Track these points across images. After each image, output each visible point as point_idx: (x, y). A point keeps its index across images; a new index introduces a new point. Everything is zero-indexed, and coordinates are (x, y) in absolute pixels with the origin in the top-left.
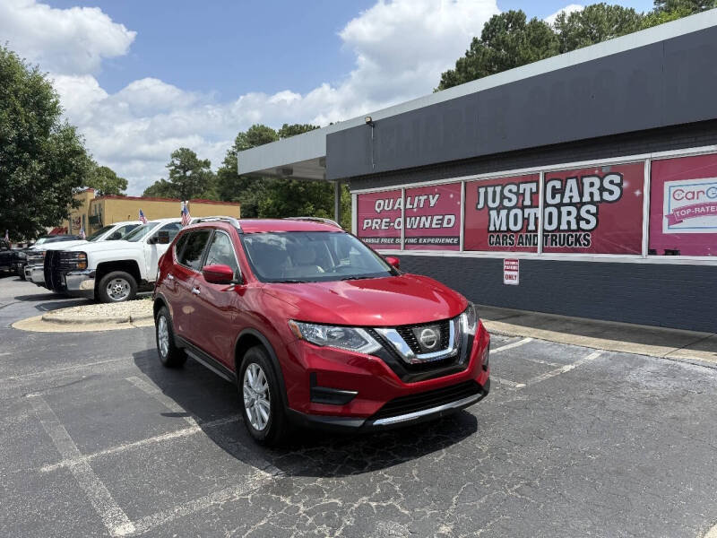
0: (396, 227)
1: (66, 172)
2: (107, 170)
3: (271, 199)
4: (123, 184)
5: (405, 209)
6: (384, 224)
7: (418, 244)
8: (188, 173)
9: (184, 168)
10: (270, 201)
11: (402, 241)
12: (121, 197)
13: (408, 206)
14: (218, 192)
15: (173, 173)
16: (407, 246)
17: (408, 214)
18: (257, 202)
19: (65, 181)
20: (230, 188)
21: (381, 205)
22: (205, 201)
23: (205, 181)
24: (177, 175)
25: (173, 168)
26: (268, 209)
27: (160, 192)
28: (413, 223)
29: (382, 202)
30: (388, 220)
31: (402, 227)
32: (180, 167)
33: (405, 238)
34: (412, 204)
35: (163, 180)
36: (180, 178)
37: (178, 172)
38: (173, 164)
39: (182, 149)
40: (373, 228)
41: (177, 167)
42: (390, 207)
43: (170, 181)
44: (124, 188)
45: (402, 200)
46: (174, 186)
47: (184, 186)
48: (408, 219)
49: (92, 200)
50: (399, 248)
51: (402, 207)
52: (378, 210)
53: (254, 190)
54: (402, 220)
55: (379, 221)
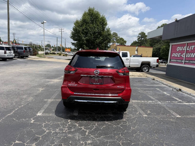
0: (183, 56)
1: (106, 40)
2: (122, 38)
3: (165, 46)
4: (125, 42)
5: (186, 50)
6: (179, 55)
7: (189, 63)
8: (142, 39)
9: (142, 37)
10: (164, 47)
11: (183, 61)
12: (125, 45)
13: (188, 49)
14: (149, 44)
15: (138, 39)
16: (185, 63)
17: (187, 52)
18: (160, 47)
19: (106, 42)
20: (153, 43)
21: (179, 49)
22: (146, 46)
23: (147, 41)
24: (139, 39)
25: (139, 37)
26: (163, 49)
27: (134, 44)
28: (188, 55)
29: (179, 47)
30: (180, 54)
31: (184, 57)
32: (141, 37)
33: (185, 60)
34: (189, 48)
35: (136, 41)
36: (140, 40)
37: (140, 39)
38: (139, 36)
39: (142, 32)
40: (175, 56)
41: (140, 37)
42: (182, 50)
43: (137, 41)
44: (126, 43)
45: (186, 47)
46: (138, 42)
47: (141, 42)
48: (187, 54)
49: (115, 46)
50: (182, 64)
51: (185, 49)
52: (178, 50)
53: (160, 43)
54: (185, 54)
55: (177, 54)
